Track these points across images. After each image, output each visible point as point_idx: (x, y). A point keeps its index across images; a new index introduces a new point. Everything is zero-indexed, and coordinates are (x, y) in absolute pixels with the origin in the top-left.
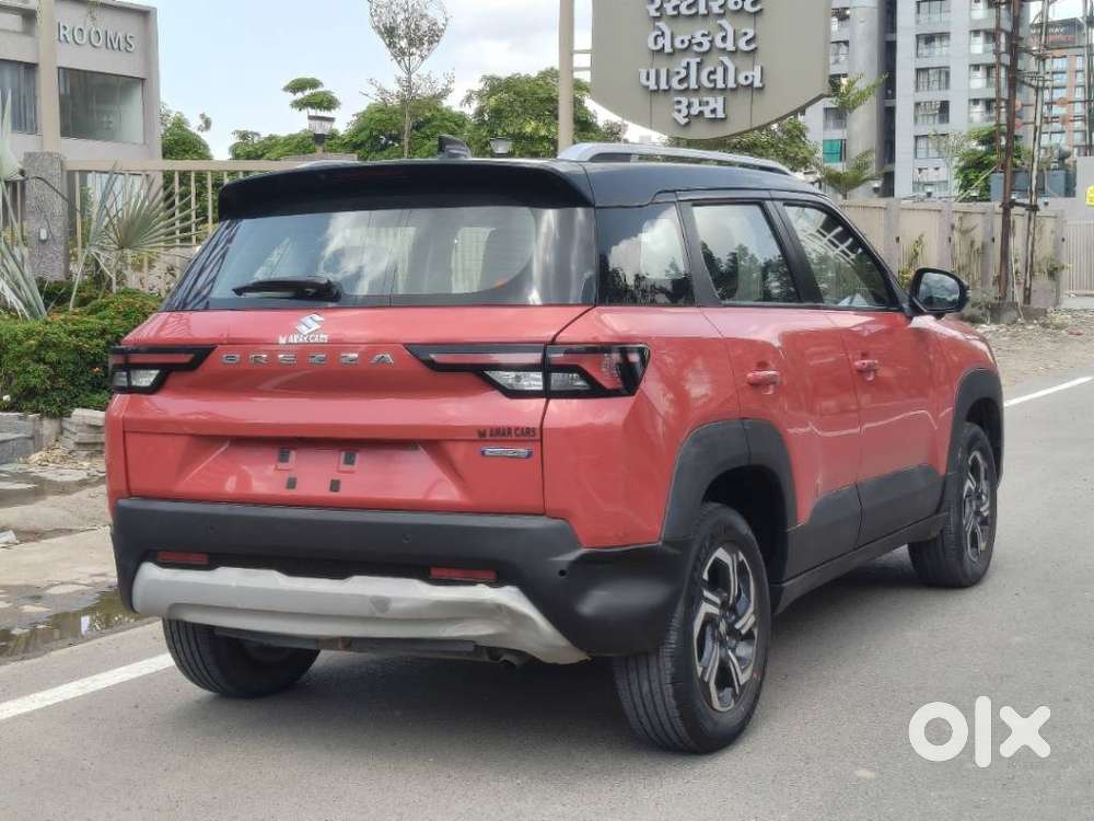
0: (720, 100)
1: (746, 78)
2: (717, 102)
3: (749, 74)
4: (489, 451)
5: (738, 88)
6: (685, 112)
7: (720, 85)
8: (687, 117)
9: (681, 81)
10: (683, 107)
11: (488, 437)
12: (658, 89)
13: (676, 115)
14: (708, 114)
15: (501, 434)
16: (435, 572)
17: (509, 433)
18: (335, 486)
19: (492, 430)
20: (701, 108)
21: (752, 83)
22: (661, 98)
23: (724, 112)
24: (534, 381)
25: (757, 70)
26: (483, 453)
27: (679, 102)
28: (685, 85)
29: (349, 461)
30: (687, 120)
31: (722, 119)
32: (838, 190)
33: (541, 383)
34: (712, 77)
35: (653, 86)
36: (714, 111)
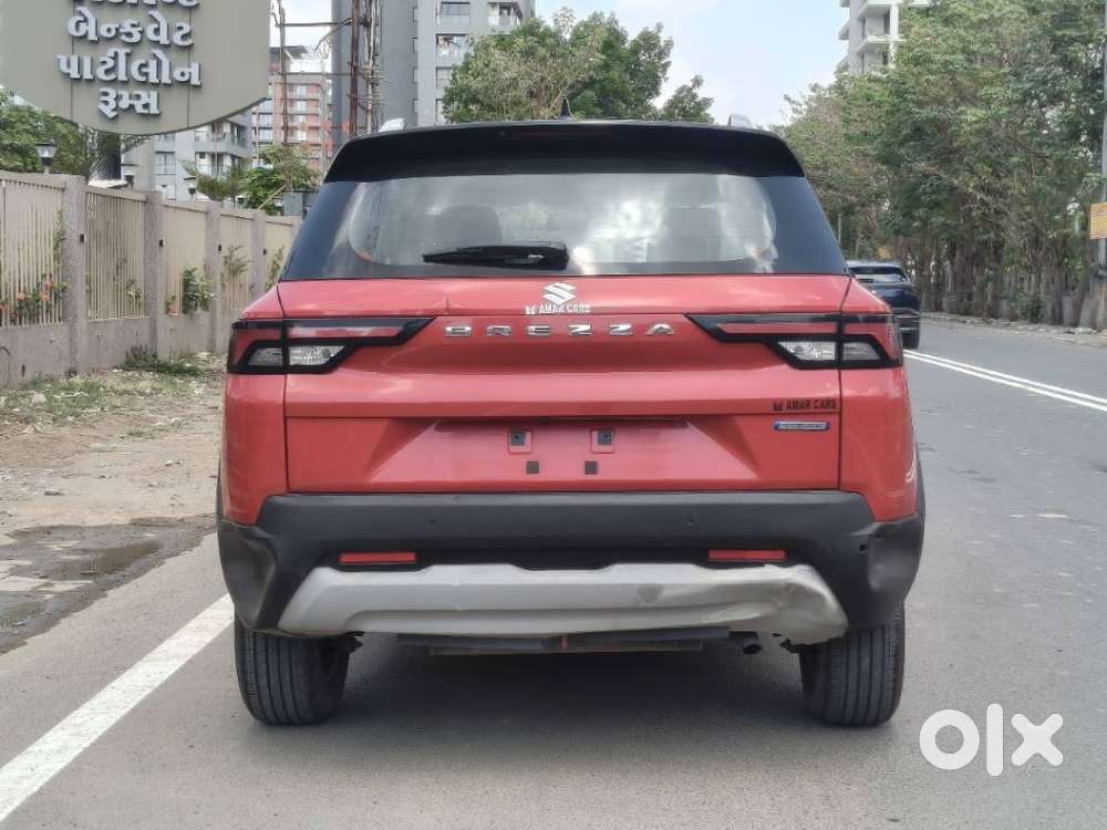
0: (154, 94)
1: (183, 74)
2: (150, 97)
3: (186, 70)
4: (783, 424)
5: (174, 84)
6: (113, 104)
7: (153, 79)
8: (114, 110)
9: (107, 72)
10: (111, 99)
11: (785, 410)
12: (81, 77)
13: (102, 107)
14: (139, 109)
15: (799, 407)
16: (714, 555)
17: (808, 405)
18: (591, 467)
19: (789, 402)
20: (131, 102)
21: (189, 80)
22: (83, 87)
23: (158, 108)
24: (827, 351)
25: (194, 70)
26: (776, 428)
27: (106, 94)
28: (112, 77)
29: (605, 440)
30: (115, 113)
31: (155, 116)
32: (213, 197)
33: (833, 352)
34: (144, 70)
35: (75, 75)
36: (146, 106)
